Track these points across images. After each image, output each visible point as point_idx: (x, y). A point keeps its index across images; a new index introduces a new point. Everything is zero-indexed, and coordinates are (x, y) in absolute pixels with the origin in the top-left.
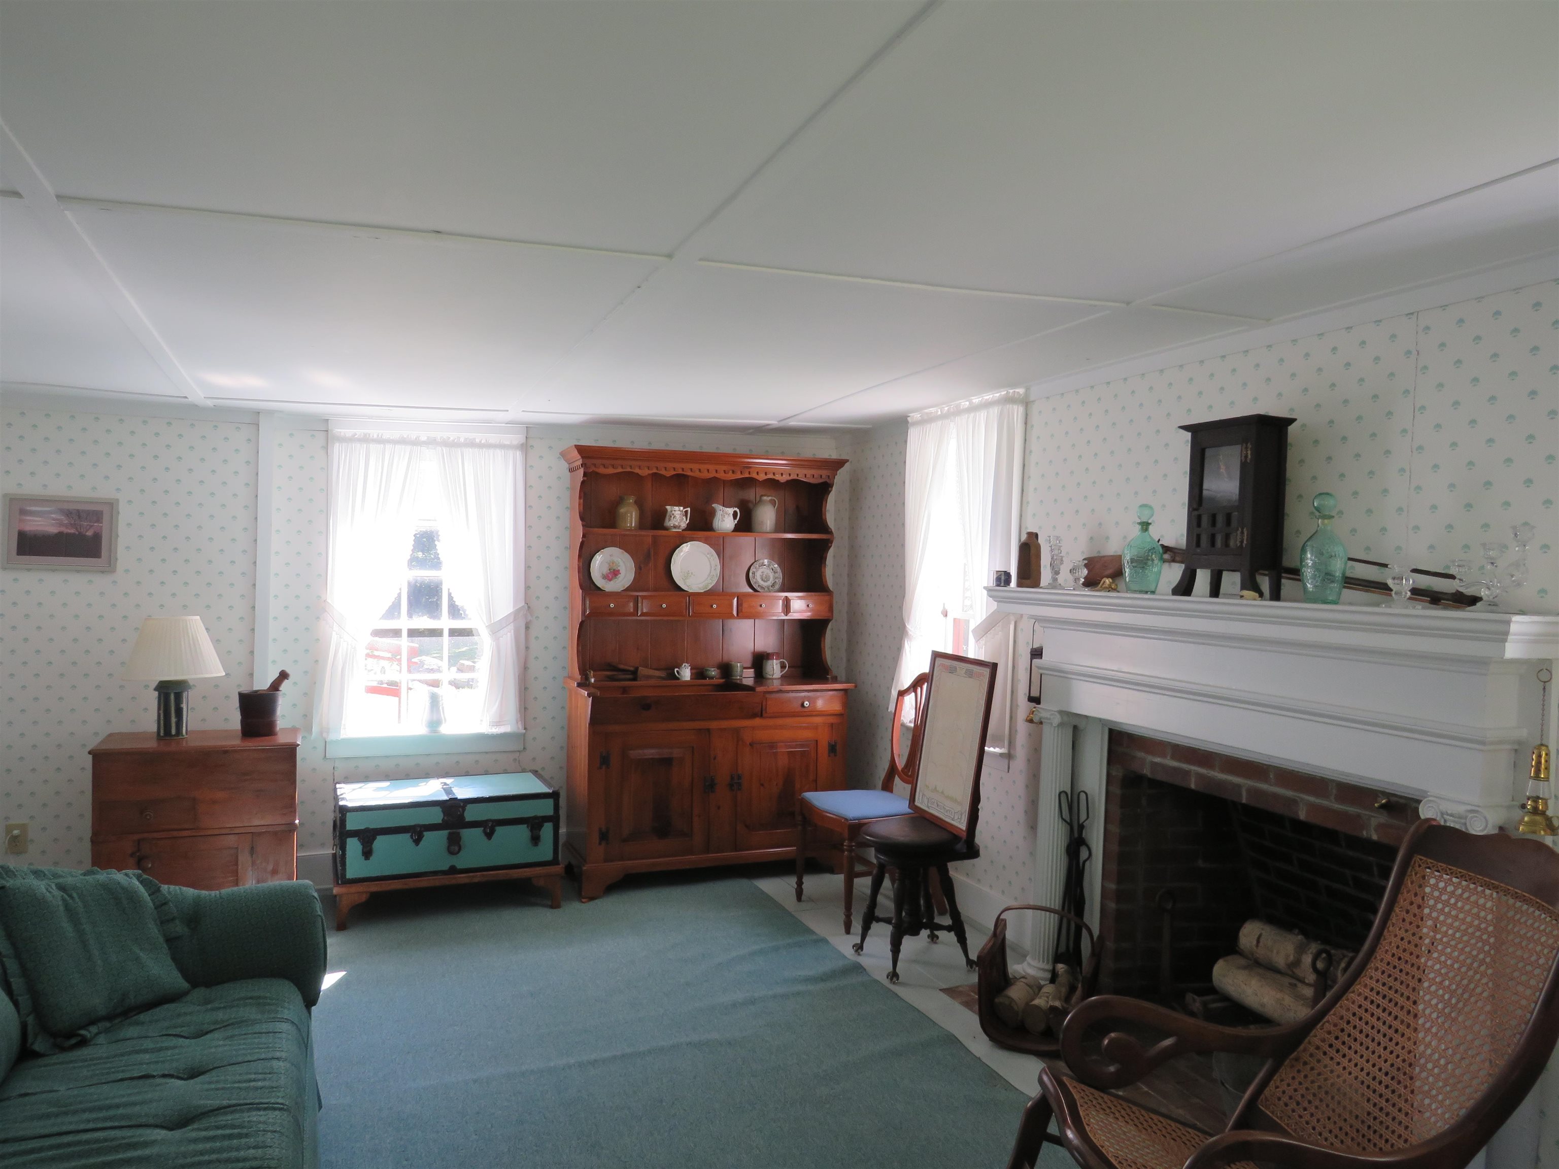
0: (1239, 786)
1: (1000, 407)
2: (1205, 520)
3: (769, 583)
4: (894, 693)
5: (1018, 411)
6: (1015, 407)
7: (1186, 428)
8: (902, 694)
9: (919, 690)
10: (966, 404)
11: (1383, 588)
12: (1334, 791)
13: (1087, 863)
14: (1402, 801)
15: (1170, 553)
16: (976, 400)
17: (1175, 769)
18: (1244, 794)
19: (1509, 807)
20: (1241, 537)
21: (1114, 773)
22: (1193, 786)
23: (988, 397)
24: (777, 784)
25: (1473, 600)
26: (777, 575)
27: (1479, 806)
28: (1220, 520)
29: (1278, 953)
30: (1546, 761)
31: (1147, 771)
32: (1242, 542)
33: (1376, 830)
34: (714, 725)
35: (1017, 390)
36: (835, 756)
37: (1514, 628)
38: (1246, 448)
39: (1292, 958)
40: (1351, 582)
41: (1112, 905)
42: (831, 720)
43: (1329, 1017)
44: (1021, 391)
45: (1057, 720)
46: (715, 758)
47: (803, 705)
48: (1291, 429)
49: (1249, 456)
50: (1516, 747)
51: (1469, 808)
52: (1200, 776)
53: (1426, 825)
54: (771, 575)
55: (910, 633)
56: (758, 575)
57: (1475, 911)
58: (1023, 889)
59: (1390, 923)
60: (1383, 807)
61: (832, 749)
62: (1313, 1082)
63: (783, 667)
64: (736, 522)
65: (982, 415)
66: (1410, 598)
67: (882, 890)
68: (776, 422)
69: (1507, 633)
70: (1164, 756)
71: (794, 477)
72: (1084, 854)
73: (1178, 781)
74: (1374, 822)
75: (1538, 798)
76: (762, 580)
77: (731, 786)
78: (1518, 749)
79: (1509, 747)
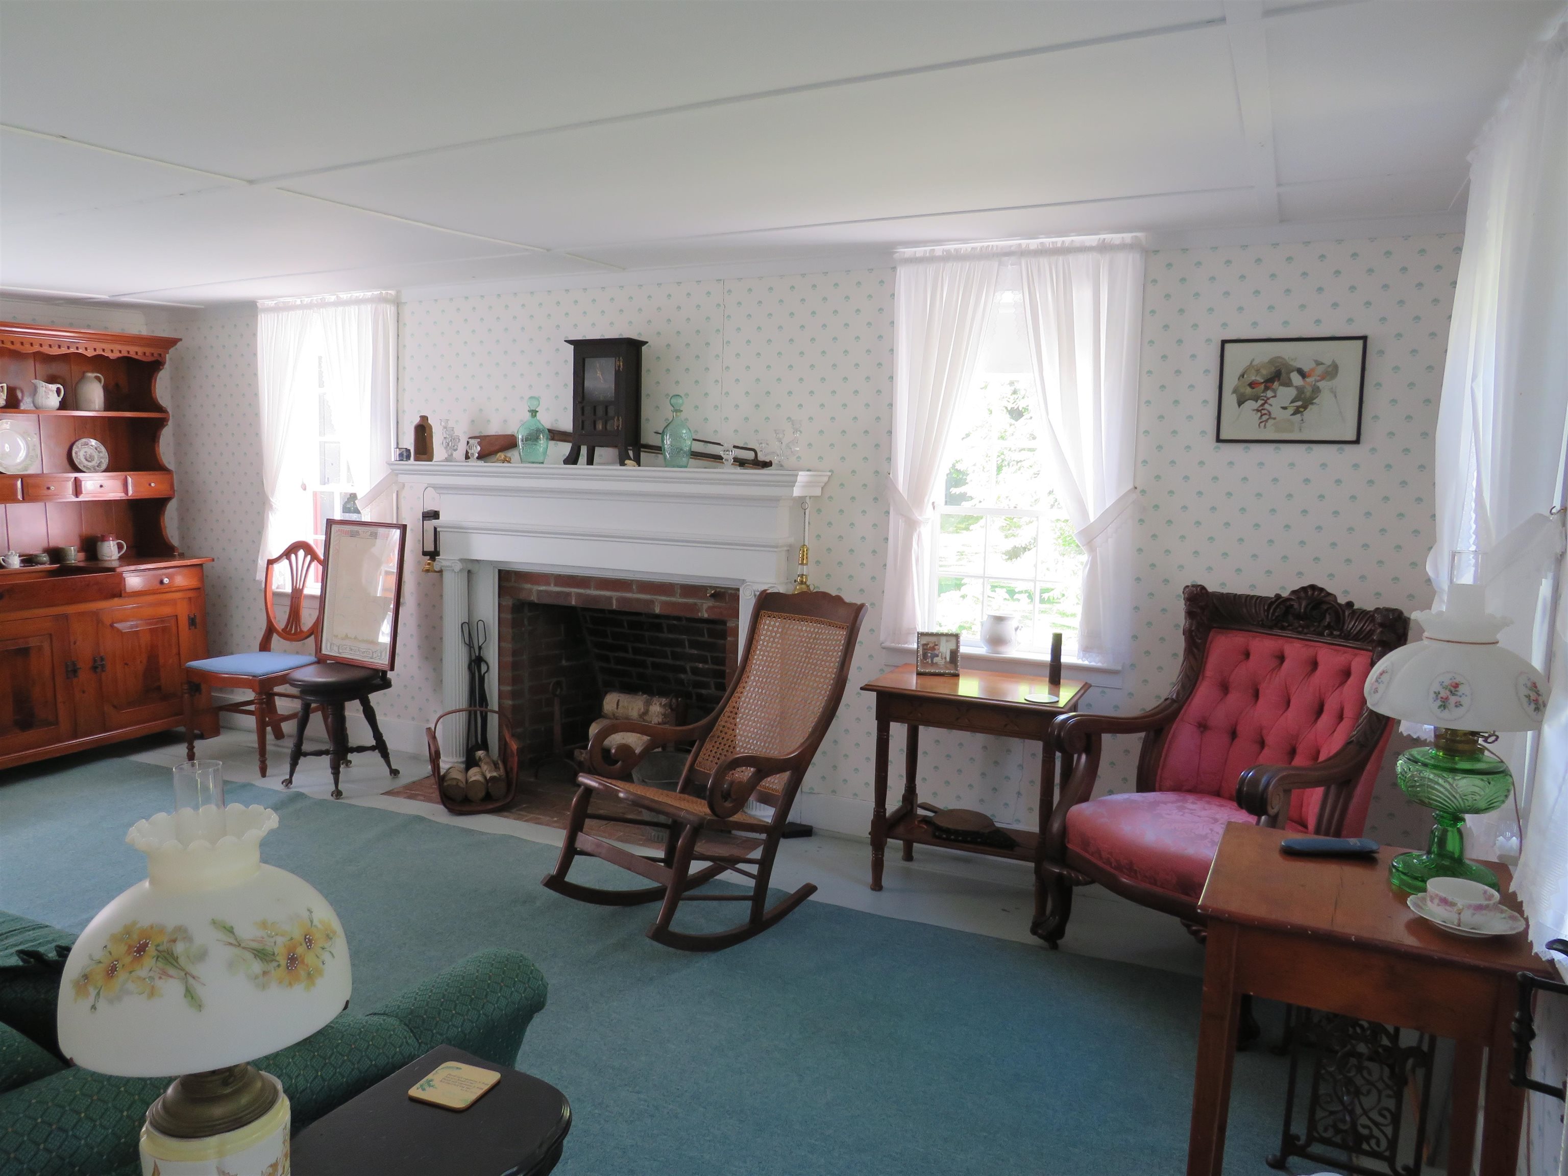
0: (610, 598)
1: (374, 306)
2: (588, 410)
3: (94, 463)
4: (262, 563)
5: (390, 310)
6: (388, 306)
7: (570, 342)
8: (271, 562)
9: (293, 556)
10: (333, 298)
11: (718, 458)
12: (679, 591)
13: (486, 675)
14: (723, 590)
15: (556, 435)
16: (344, 296)
17: (558, 593)
18: (614, 602)
19: (787, 583)
20: (617, 423)
21: (504, 603)
22: (573, 603)
23: (359, 294)
24: (141, 662)
25: (767, 465)
26: (101, 455)
27: (775, 584)
28: (600, 411)
29: (632, 709)
30: (807, 554)
31: (534, 598)
32: (618, 427)
33: (706, 611)
34: (71, 609)
35: (389, 292)
36: (195, 628)
37: (799, 478)
38: (619, 360)
39: (642, 710)
40: (695, 455)
41: (509, 702)
42: (191, 594)
43: (727, 709)
44: (393, 292)
45: (458, 567)
46: (75, 643)
47: (162, 582)
48: (644, 348)
49: (622, 367)
50: (788, 548)
51: (770, 585)
52: (578, 595)
53: (764, 594)
54: (96, 454)
55: (274, 506)
56: (81, 454)
57: (797, 633)
58: (420, 709)
59: (751, 650)
60: (712, 596)
61: (192, 622)
62: (725, 745)
63: (120, 547)
64: (60, 399)
65: (353, 310)
66: (732, 464)
67: (268, 742)
68: (107, 297)
69: (795, 482)
70: (548, 584)
71: (125, 354)
72: (484, 668)
73: (561, 602)
74: (705, 606)
75: (803, 575)
76: (86, 460)
77: (94, 668)
78: (790, 550)
79: (785, 549)
